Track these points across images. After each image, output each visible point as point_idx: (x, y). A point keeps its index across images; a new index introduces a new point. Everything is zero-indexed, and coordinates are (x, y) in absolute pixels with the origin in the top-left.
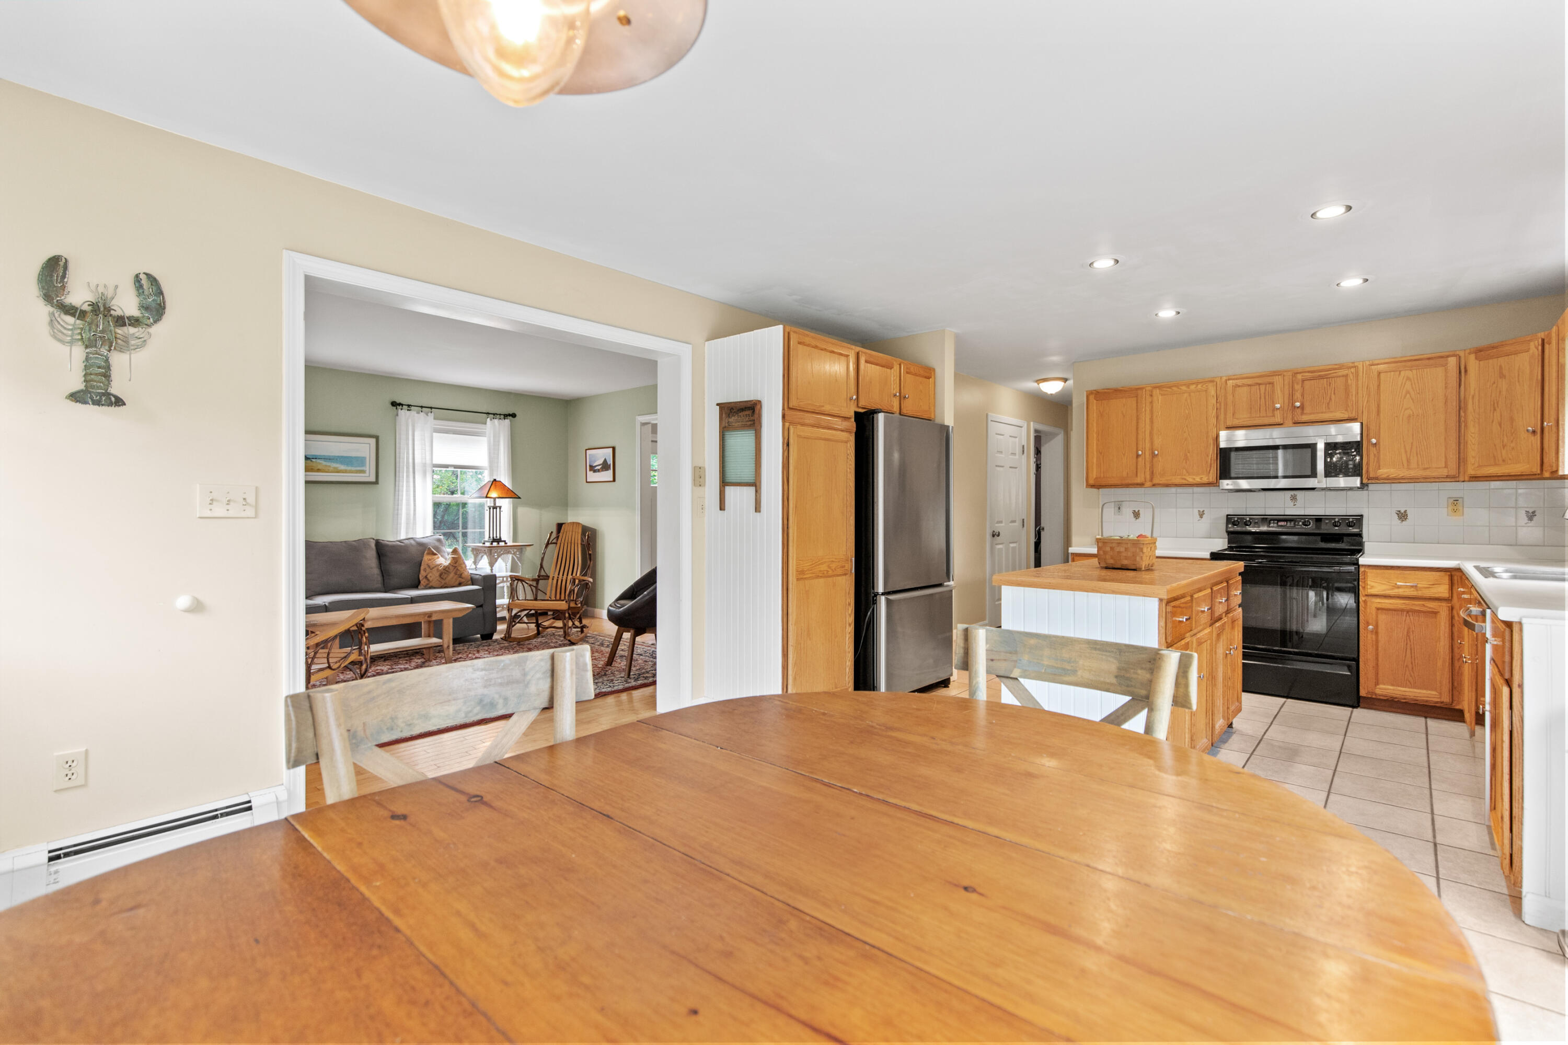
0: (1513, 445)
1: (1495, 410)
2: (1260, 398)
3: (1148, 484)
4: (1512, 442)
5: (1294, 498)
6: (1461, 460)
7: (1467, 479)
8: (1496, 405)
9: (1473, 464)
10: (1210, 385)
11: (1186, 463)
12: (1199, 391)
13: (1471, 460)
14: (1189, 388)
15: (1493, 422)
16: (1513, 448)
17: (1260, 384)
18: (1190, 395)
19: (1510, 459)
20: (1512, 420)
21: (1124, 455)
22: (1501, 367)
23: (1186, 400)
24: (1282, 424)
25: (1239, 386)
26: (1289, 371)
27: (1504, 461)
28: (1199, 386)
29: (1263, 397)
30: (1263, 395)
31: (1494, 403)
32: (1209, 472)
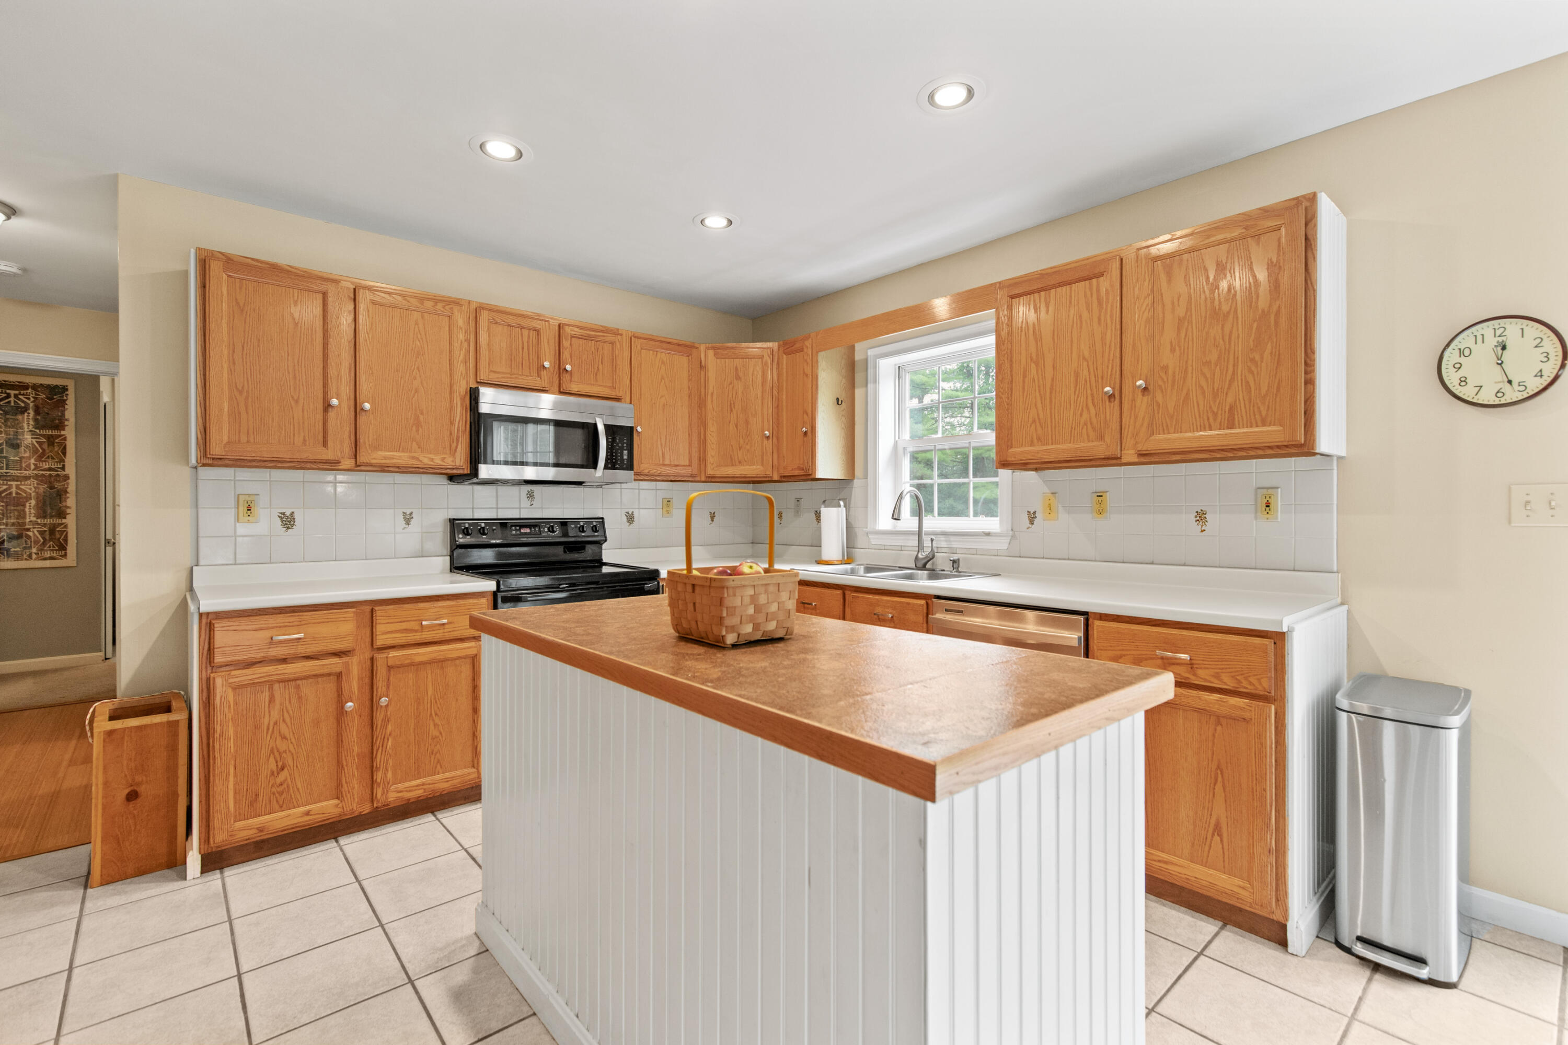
0: (748, 447)
1: (731, 410)
2: (523, 348)
3: (348, 463)
4: (747, 444)
5: (530, 495)
6: (702, 460)
7: (703, 479)
8: (732, 406)
9: (712, 464)
10: (456, 309)
11: (417, 431)
12: (439, 315)
13: (710, 460)
14: (422, 304)
15: (730, 422)
16: (748, 450)
17: (523, 328)
18: (423, 317)
19: (746, 461)
20: (747, 422)
21: (297, 402)
22: (736, 369)
23: (417, 324)
24: (547, 391)
25: (496, 323)
26: (555, 319)
27: (740, 462)
28: (440, 306)
29: (526, 347)
30: (525, 344)
31: (731, 404)
32: (456, 450)
